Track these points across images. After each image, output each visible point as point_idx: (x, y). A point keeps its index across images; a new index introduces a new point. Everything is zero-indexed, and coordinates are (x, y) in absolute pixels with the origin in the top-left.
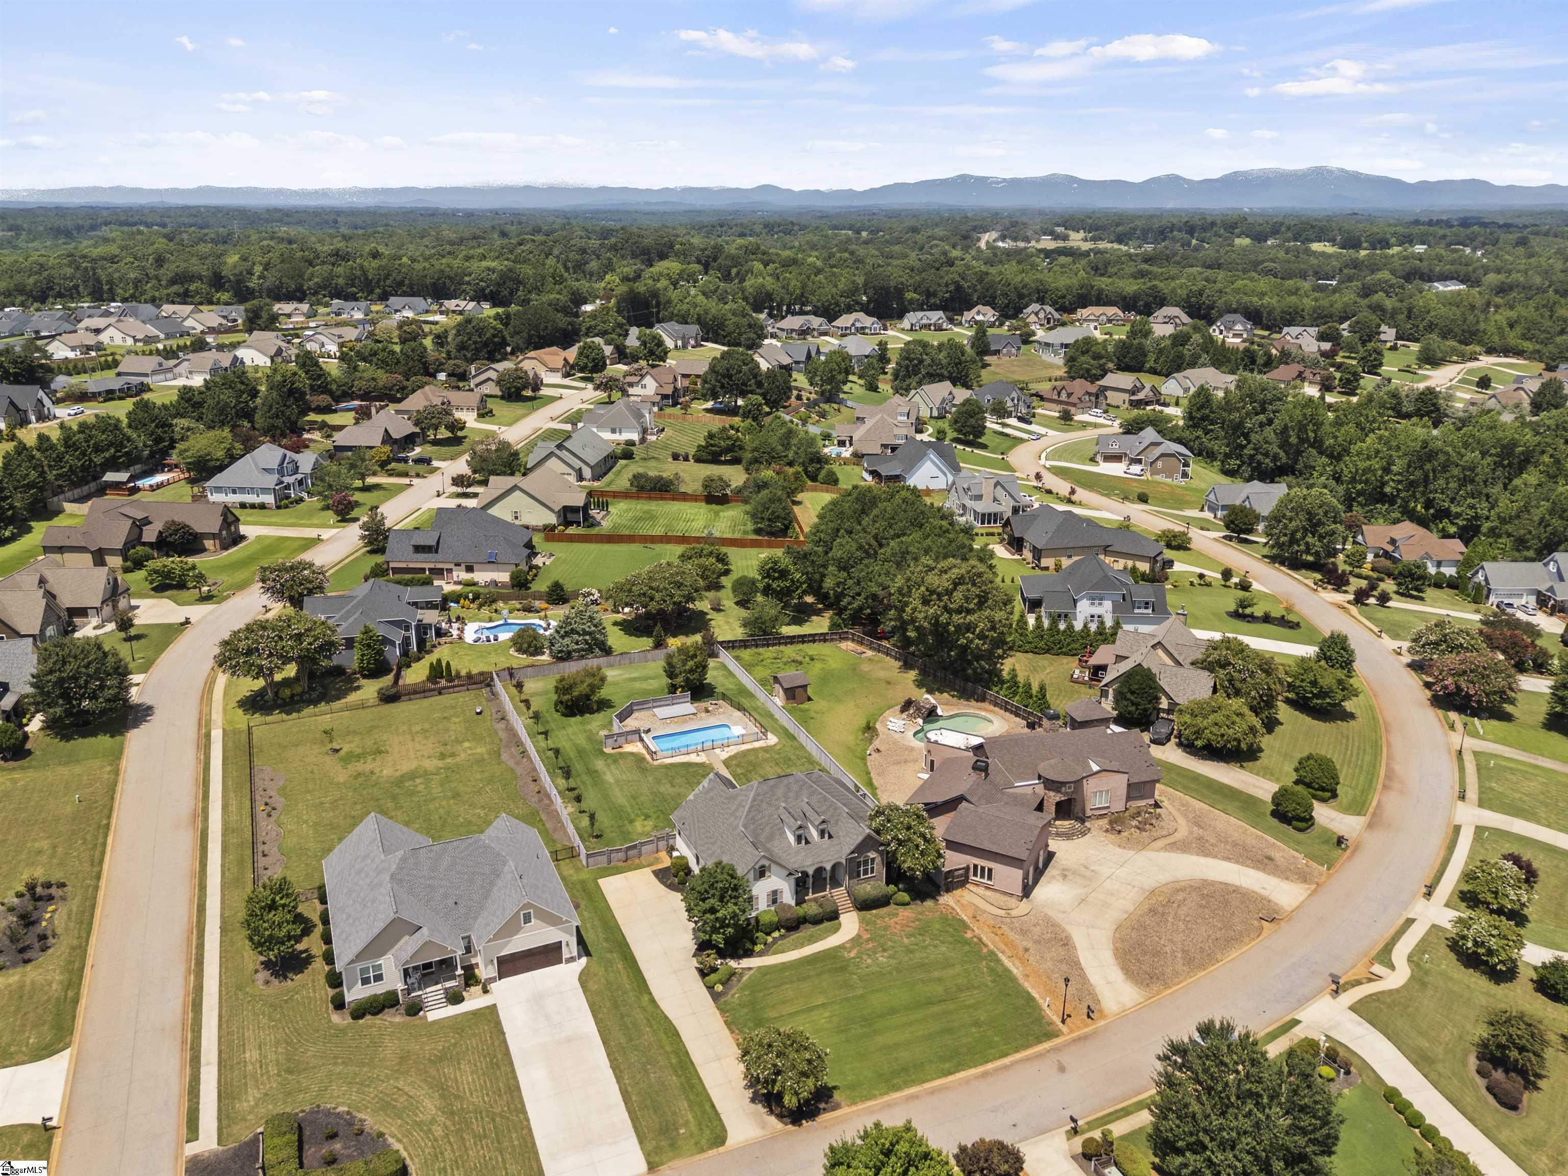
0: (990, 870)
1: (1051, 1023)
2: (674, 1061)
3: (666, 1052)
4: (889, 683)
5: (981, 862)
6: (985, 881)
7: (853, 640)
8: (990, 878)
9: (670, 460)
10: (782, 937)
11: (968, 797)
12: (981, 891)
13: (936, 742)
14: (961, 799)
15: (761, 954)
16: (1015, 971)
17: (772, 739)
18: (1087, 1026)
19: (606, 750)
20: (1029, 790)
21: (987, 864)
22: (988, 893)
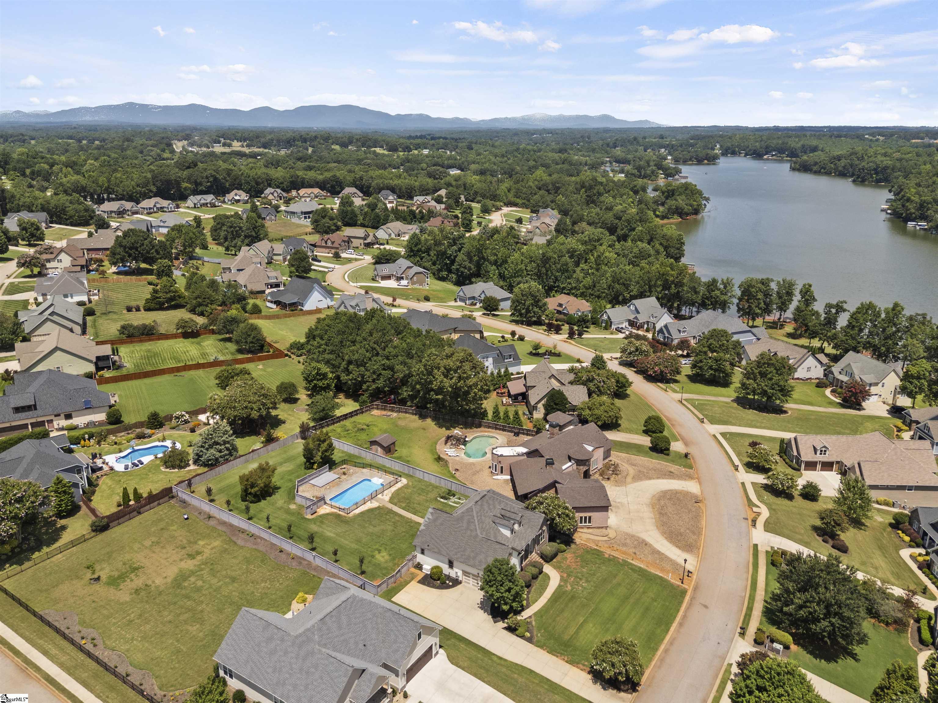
0: (590, 518)
1: (678, 586)
2: (546, 687)
3: (537, 684)
5: (584, 514)
6: (588, 524)
8: (590, 522)
10: (529, 593)
12: (585, 530)
14: (554, 483)
15: (528, 606)
16: (642, 566)
17: (404, 481)
18: (691, 581)
19: (307, 517)
21: (587, 515)
22: (590, 531)
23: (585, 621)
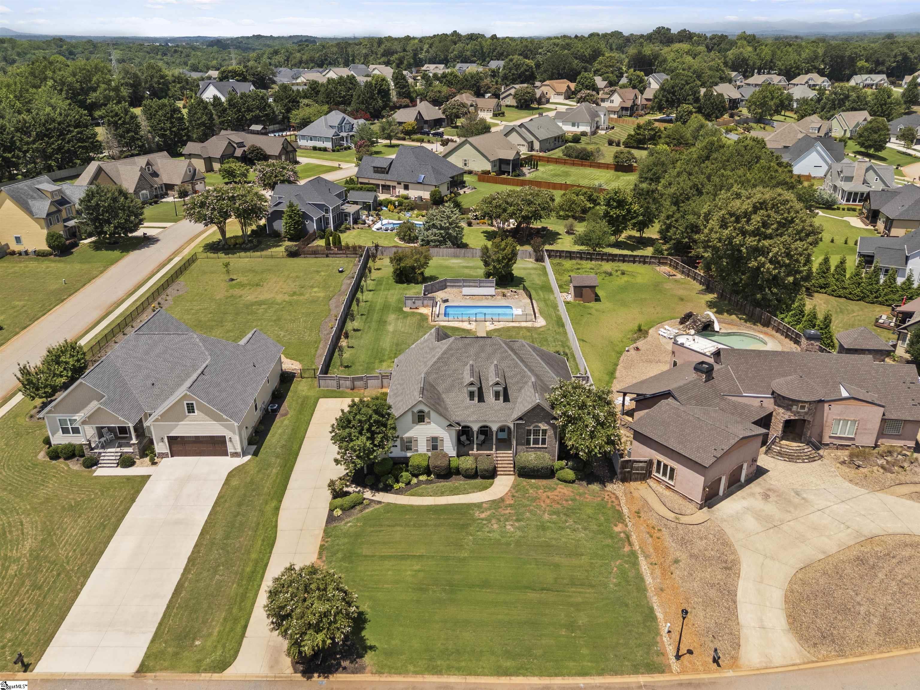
0: (672, 470)
1: (662, 654)
4: (682, 299)
5: (664, 460)
6: (666, 480)
7: (670, 265)
8: (671, 478)
9: (607, 145)
10: (428, 482)
11: (676, 395)
12: (660, 489)
13: (682, 345)
14: (667, 395)
15: (399, 492)
16: (649, 580)
17: (541, 322)
18: (707, 671)
19: (405, 309)
20: (756, 403)
21: (671, 463)
22: (667, 493)
23: (421, 557)
